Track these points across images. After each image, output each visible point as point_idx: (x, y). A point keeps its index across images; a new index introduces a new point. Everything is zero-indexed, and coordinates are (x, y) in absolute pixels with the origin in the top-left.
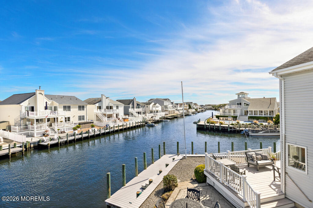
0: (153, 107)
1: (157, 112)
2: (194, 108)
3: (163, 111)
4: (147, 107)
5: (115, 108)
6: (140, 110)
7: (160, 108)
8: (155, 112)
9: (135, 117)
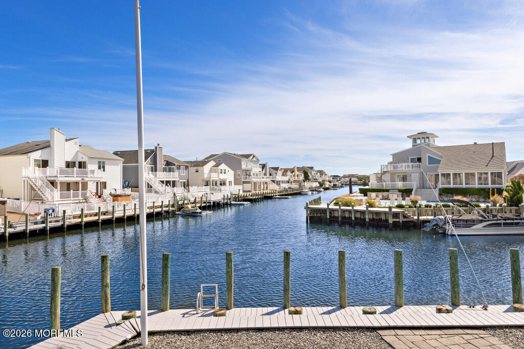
0: (211, 171)
1: (223, 183)
2: (316, 180)
3: (237, 182)
4: (197, 171)
5: (92, 166)
6: (174, 176)
7: (229, 176)
8: (218, 183)
9: (156, 192)
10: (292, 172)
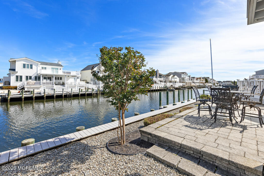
0: (172, 78)
1: (176, 82)
7: (178, 79)
8: (174, 82)
10: (200, 79)
